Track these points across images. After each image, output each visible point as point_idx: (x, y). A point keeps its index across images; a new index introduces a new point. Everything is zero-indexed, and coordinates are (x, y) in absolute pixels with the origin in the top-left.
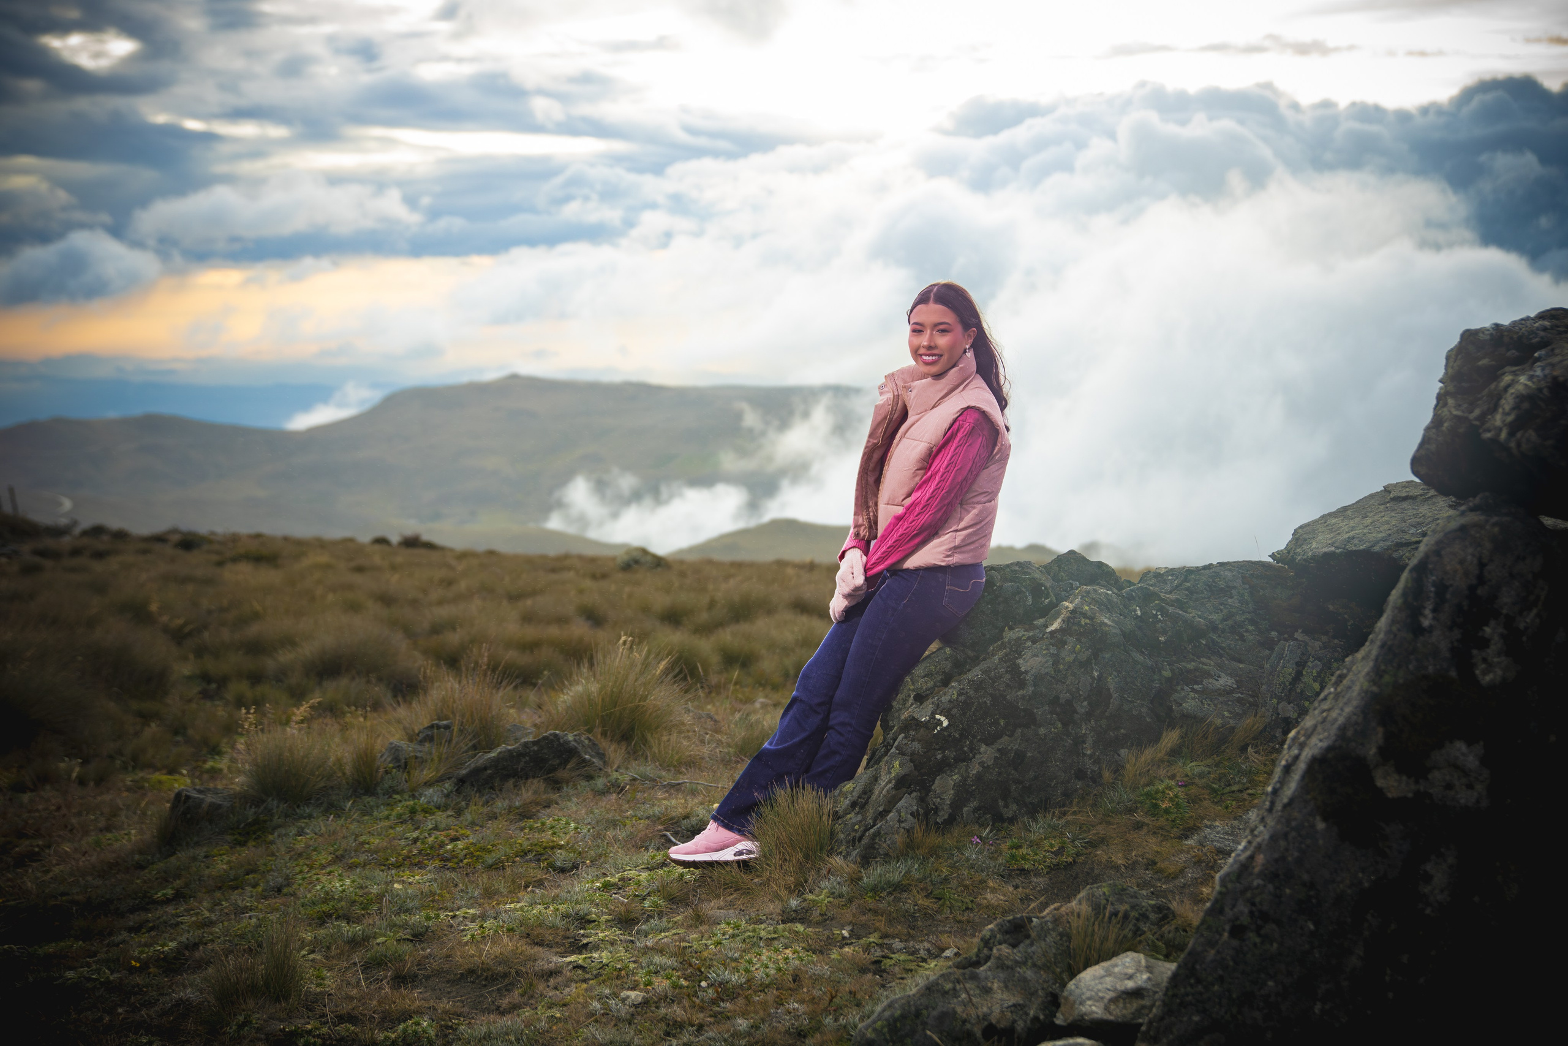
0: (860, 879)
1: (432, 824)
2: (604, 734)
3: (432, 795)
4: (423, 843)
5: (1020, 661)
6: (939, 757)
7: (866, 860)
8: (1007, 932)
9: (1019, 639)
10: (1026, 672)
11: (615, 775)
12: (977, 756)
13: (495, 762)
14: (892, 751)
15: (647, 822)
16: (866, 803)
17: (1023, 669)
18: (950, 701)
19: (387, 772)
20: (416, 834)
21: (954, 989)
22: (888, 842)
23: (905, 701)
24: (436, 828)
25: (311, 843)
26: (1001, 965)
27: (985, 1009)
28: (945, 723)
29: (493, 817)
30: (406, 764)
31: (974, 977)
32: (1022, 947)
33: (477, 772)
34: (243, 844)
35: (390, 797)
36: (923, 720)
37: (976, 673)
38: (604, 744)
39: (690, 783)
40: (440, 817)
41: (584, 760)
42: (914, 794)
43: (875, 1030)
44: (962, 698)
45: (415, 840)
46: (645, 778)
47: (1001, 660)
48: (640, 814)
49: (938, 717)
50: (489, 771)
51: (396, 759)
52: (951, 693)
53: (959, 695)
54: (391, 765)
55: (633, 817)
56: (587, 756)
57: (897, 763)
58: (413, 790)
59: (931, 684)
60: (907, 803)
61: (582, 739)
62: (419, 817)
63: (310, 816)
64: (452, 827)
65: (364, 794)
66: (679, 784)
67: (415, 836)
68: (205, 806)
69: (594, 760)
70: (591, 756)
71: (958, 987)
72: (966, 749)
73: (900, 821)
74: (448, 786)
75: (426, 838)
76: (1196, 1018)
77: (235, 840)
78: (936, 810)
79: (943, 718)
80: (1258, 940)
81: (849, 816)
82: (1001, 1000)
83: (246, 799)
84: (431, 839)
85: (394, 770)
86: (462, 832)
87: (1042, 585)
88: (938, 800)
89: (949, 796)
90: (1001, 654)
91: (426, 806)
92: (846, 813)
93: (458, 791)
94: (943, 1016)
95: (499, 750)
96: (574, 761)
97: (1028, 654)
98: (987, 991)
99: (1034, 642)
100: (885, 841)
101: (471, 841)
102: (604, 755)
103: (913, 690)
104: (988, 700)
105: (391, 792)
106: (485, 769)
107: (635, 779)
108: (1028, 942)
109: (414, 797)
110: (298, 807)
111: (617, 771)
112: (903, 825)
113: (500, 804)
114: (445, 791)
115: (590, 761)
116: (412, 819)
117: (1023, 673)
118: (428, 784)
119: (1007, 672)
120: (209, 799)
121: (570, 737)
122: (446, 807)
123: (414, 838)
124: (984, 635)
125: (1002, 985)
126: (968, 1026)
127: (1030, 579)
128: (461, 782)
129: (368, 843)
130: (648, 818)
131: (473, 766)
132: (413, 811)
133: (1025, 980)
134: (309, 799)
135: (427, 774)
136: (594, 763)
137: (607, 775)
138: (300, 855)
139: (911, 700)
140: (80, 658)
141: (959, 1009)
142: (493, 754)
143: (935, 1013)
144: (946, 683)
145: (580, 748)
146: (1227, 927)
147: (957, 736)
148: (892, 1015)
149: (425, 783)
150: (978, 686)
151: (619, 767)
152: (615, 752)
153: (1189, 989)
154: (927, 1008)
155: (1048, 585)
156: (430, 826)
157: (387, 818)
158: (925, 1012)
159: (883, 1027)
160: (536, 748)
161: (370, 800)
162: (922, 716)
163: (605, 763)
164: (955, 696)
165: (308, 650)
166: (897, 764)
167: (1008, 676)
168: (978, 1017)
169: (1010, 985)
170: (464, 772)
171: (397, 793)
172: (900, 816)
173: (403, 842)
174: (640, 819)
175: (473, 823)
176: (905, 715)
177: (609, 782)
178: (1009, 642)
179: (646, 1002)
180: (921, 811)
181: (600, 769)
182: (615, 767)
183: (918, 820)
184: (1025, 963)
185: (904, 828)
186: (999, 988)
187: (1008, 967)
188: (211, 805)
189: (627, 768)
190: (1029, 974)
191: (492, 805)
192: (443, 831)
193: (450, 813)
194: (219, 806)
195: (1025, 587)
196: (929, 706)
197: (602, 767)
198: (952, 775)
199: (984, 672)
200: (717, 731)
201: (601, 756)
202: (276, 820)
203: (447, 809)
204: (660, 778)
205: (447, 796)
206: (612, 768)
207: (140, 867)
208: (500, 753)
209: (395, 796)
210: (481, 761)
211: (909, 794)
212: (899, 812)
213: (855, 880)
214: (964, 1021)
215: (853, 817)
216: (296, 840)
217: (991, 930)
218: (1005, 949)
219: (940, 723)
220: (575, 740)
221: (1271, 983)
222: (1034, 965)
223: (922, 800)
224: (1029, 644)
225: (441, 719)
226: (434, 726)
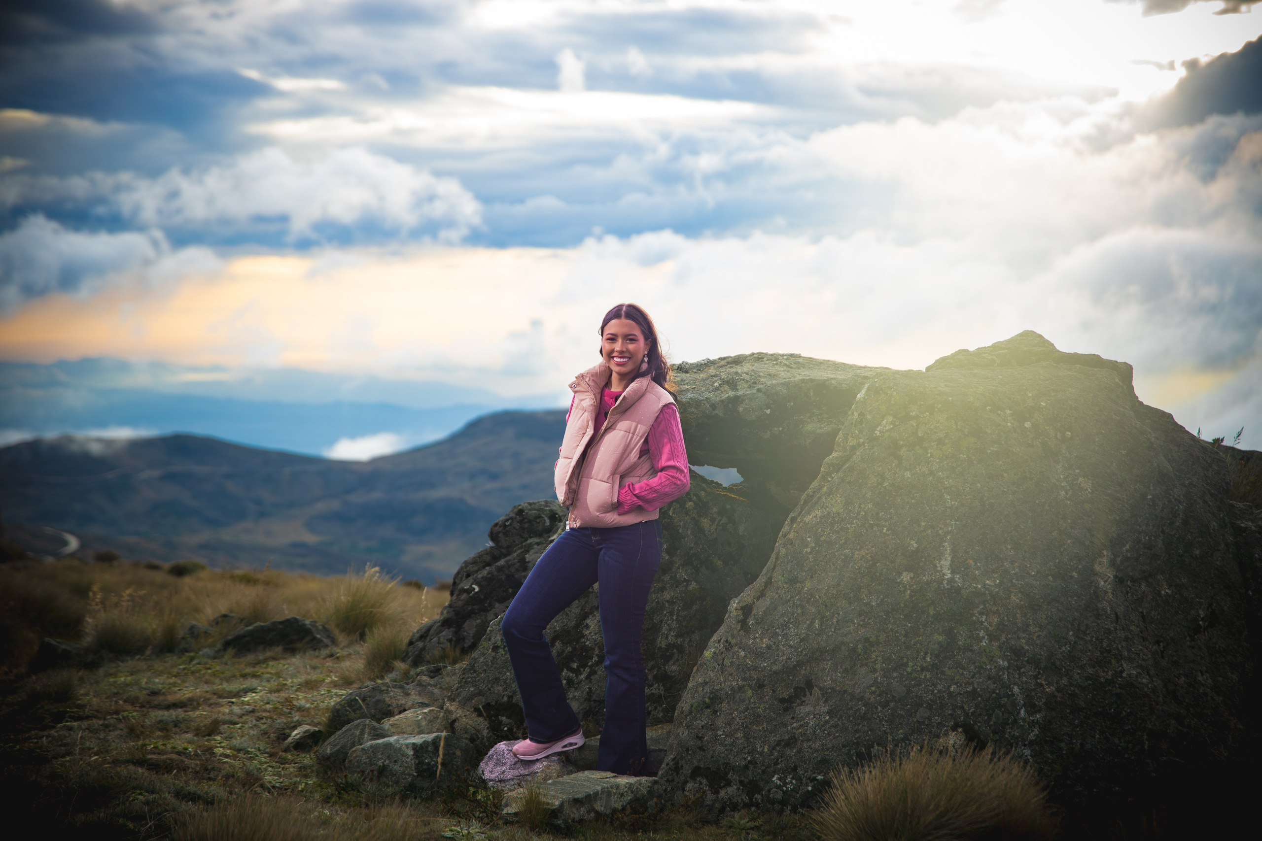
0: (409, 673)
2: (337, 626)
3: (207, 651)
5: (527, 556)
6: (470, 608)
7: (416, 663)
8: (431, 672)
9: (531, 543)
10: (529, 562)
11: (337, 651)
12: (493, 610)
13: (252, 632)
16: (427, 636)
17: (527, 560)
18: (482, 578)
19: (183, 638)
20: (185, 666)
21: (387, 690)
22: (430, 655)
23: (461, 578)
24: (199, 663)
26: (420, 684)
27: (403, 702)
28: (477, 589)
30: (198, 635)
31: (401, 687)
32: (436, 679)
33: (238, 638)
35: (181, 652)
36: (466, 588)
37: (502, 562)
38: (336, 632)
41: (315, 638)
42: (451, 629)
43: (341, 705)
44: (489, 576)
47: (518, 555)
49: (474, 586)
50: (247, 639)
51: (192, 633)
52: (485, 572)
53: (488, 573)
54: (187, 635)
56: (318, 636)
58: (198, 649)
59: (476, 568)
60: (447, 633)
61: (318, 626)
64: (209, 663)
65: (166, 651)
69: (324, 639)
70: (321, 636)
71: (390, 690)
72: (486, 605)
73: (439, 643)
74: (219, 646)
76: (472, 689)
78: (464, 639)
79: (476, 587)
80: (503, 653)
81: (417, 643)
82: (414, 699)
84: (194, 668)
85: (189, 638)
87: (557, 514)
88: (466, 633)
89: (472, 632)
90: (519, 551)
92: (417, 641)
94: (378, 701)
95: (255, 625)
96: (308, 638)
97: (532, 552)
98: (408, 694)
99: (538, 545)
100: (428, 654)
101: (217, 669)
102: (334, 638)
103: (465, 572)
104: (503, 577)
105: (187, 650)
106: (244, 636)
108: (440, 676)
109: (196, 652)
111: (340, 649)
112: (441, 645)
113: (250, 657)
114: (216, 649)
115: (319, 639)
117: (527, 562)
118: (209, 646)
119: (519, 562)
121: (307, 622)
122: (214, 657)
123: (183, 668)
124: (514, 542)
125: (417, 693)
126: (391, 708)
127: (549, 510)
128: (227, 644)
131: (237, 634)
132: (192, 658)
133: (432, 693)
134: (127, 652)
135: (209, 641)
136: (322, 641)
137: (331, 650)
138: (111, 673)
139: (464, 578)
140: (12, 603)
141: (387, 699)
142: (250, 628)
143: (374, 700)
144: (484, 567)
145: (313, 630)
146: (491, 647)
147: (482, 597)
148: (350, 698)
149: (207, 645)
150: (500, 569)
151: (344, 647)
152: (342, 638)
153: (470, 675)
154: (370, 697)
155: (561, 514)
156: (196, 663)
157: (175, 662)
158: (368, 698)
159: (345, 704)
160: (281, 626)
161: (168, 655)
162: (465, 586)
163: (333, 642)
164: (485, 575)
166: (445, 612)
167: (518, 564)
168: (398, 704)
169: (422, 694)
170: (230, 638)
171: (188, 652)
172: (439, 640)
175: (226, 664)
176: (460, 586)
177: (330, 653)
178: (525, 546)
179: (253, 711)
180: (454, 639)
181: (327, 646)
182: (341, 646)
183: (451, 644)
184: (435, 686)
185: (442, 648)
186: (414, 694)
187: (423, 686)
189: (348, 648)
190: (436, 691)
191: (244, 657)
192: (203, 665)
195: (545, 515)
196: (471, 580)
197: (329, 645)
198: (476, 620)
199: (507, 562)
201: (331, 638)
202: (104, 661)
203: (211, 657)
205: (216, 651)
206: (337, 646)
208: (257, 627)
209: (184, 652)
210: (243, 632)
211: (449, 629)
212: (439, 638)
213: (406, 674)
214: (389, 706)
215: (420, 644)
216: (113, 668)
217: (422, 670)
218: (424, 678)
219: (474, 589)
220: (310, 625)
221: (508, 674)
222: (441, 688)
223: (456, 633)
224: (536, 546)
225: (231, 611)
226: (225, 616)
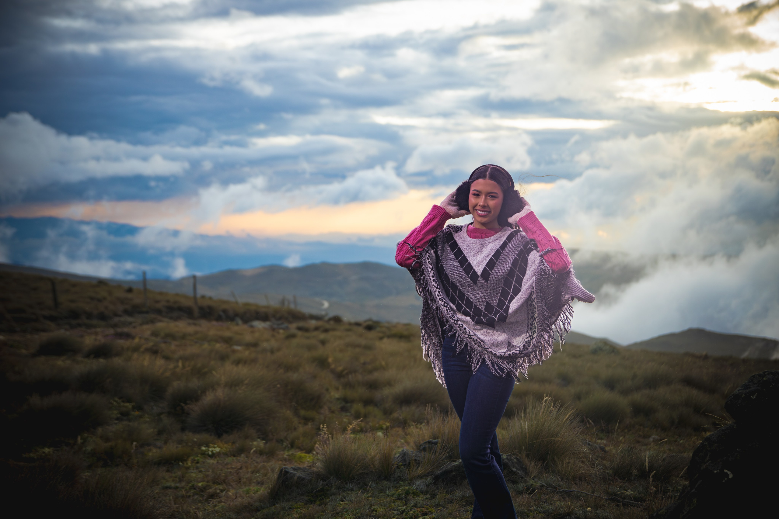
1: (414, 503)
2: (528, 456)
3: (419, 483)
4: (406, 514)
11: (531, 482)
13: (458, 468)
14: (692, 491)
15: (543, 515)
19: (398, 467)
20: (404, 508)
23: (705, 458)
24: (415, 506)
25: (347, 506)
28: (731, 476)
29: (451, 502)
30: (409, 463)
33: (446, 473)
34: (312, 502)
35: (398, 483)
36: (715, 472)
38: (527, 462)
39: (577, 491)
40: (420, 499)
41: (512, 471)
44: (743, 459)
45: (403, 512)
46: (550, 485)
48: (540, 509)
49: (726, 471)
50: (454, 473)
51: (404, 460)
52: (736, 455)
53: (741, 457)
54: (401, 464)
55: (535, 510)
56: (514, 469)
57: (695, 499)
58: (411, 480)
59: (723, 448)
61: (512, 458)
62: (410, 497)
63: (352, 490)
64: (425, 506)
65: (384, 479)
66: (571, 491)
67: (403, 509)
68: (296, 478)
69: (519, 472)
70: (516, 469)
74: (430, 479)
75: (409, 511)
77: (309, 499)
79: (729, 473)
83: (318, 476)
84: (412, 512)
85: (402, 467)
86: (430, 510)
91: (415, 491)
93: (434, 483)
101: (434, 516)
102: (526, 469)
103: (709, 451)
105: (400, 479)
106: (452, 471)
107: (543, 486)
109: (409, 484)
110: (346, 483)
111: (533, 480)
113: (458, 494)
114: (427, 483)
115: (516, 472)
116: (406, 498)
118: (420, 477)
120: (298, 474)
122: (426, 493)
123: (402, 511)
128: (437, 479)
129: (376, 511)
130: (544, 512)
131: (444, 469)
132: (407, 493)
134: (354, 479)
135: (420, 471)
136: (518, 473)
137: (526, 482)
138: (338, 513)
140: (278, 386)
142: (457, 463)
144: (733, 449)
145: (510, 463)
147: (739, 485)
149: (419, 476)
151: (535, 477)
152: (532, 466)
156: (412, 504)
157: (392, 496)
161: (385, 483)
162: (714, 469)
163: (526, 473)
164: (738, 458)
165: (398, 389)
170: (439, 472)
171: (402, 481)
173: (396, 512)
174: (540, 513)
175: (438, 505)
177: (526, 486)
181: (522, 478)
182: (532, 477)
188: (299, 478)
189: (540, 478)
191: (453, 494)
192: (419, 508)
193: (428, 496)
194: (303, 479)
196: (718, 462)
197: (524, 476)
200: (604, 458)
201: (525, 470)
202: (333, 490)
203: (426, 494)
204: (559, 486)
205: (428, 486)
206: (530, 477)
207: (257, 510)
209: (401, 483)
210: (449, 467)
216: (339, 503)
219: (727, 475)
220: (507, 459)
225: (435, 438)
226: (429, 442)
